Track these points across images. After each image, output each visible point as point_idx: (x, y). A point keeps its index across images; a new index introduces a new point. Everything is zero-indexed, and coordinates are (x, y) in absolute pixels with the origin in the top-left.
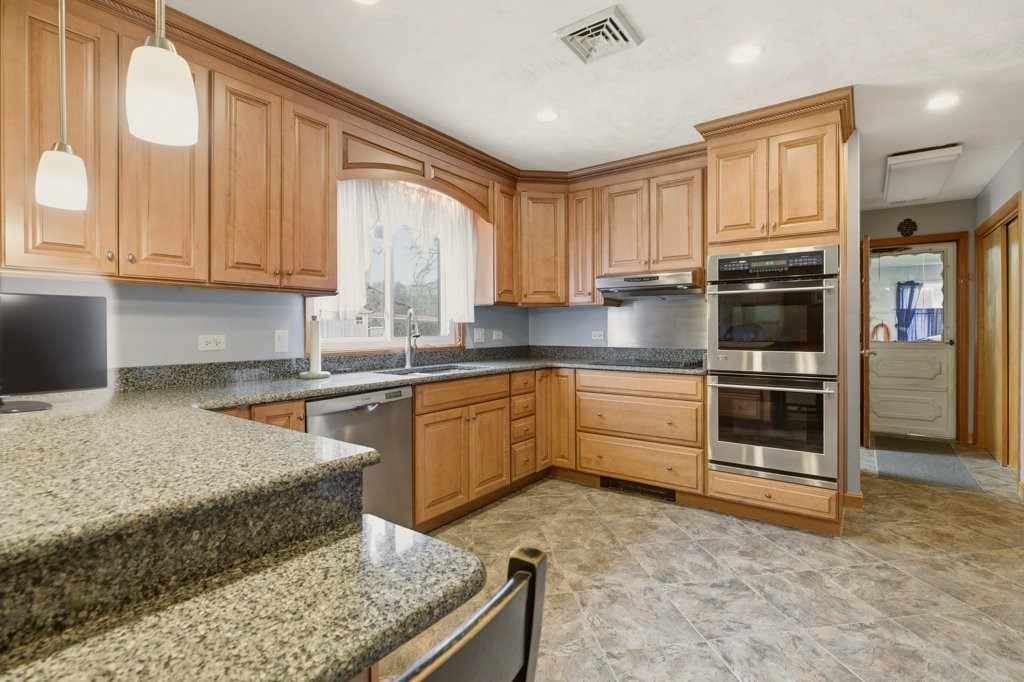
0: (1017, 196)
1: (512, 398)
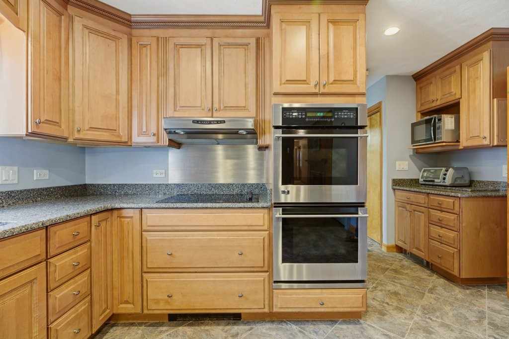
0: (380, 103)
1: (51, 261)
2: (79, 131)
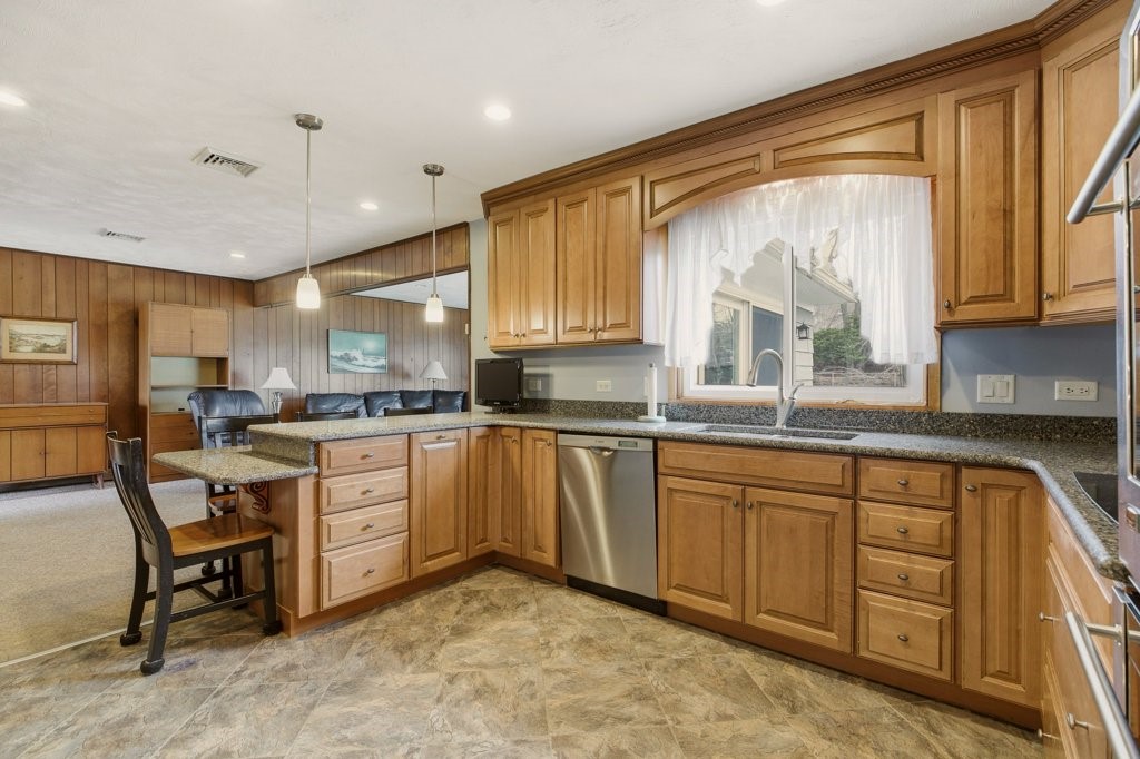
1: (862, 503)
2: (1054, 297)
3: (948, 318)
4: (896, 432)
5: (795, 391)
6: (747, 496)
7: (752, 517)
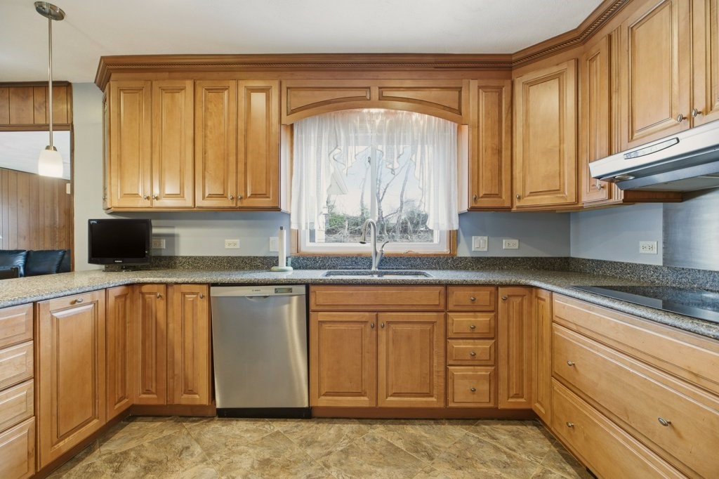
1: (450, 314)
2: (519, 198)
3: (474, 205)
4: (436, 269)
5: (383, 247)
6: (379, 318)
7: (382, 333)
